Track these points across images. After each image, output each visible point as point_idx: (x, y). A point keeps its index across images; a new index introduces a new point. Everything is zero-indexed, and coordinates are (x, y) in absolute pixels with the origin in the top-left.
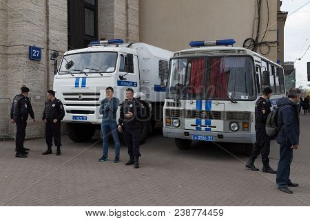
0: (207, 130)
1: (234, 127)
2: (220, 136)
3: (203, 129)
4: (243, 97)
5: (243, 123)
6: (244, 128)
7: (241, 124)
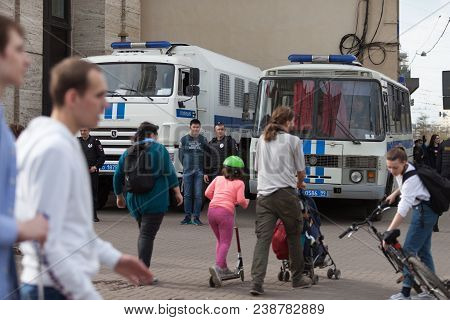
0: (317, 182)
1: (356, 177)
2: (337, 190)
3: (313, 180)
4: (367, 137)
5: (368, 172)
6: (369, 178)
7: (365, 173)
